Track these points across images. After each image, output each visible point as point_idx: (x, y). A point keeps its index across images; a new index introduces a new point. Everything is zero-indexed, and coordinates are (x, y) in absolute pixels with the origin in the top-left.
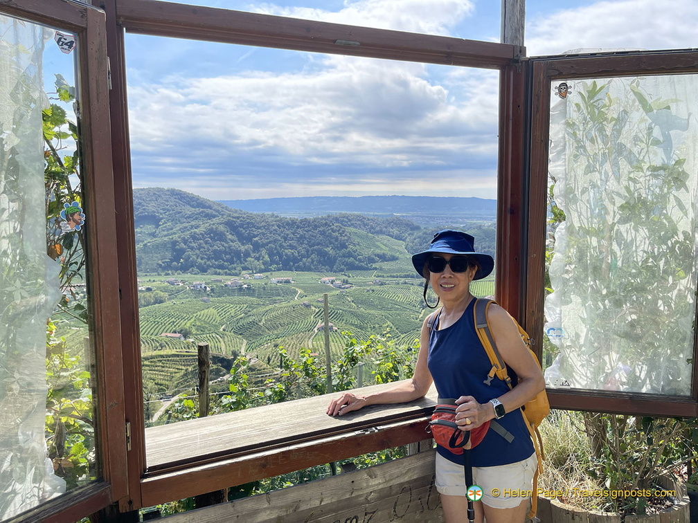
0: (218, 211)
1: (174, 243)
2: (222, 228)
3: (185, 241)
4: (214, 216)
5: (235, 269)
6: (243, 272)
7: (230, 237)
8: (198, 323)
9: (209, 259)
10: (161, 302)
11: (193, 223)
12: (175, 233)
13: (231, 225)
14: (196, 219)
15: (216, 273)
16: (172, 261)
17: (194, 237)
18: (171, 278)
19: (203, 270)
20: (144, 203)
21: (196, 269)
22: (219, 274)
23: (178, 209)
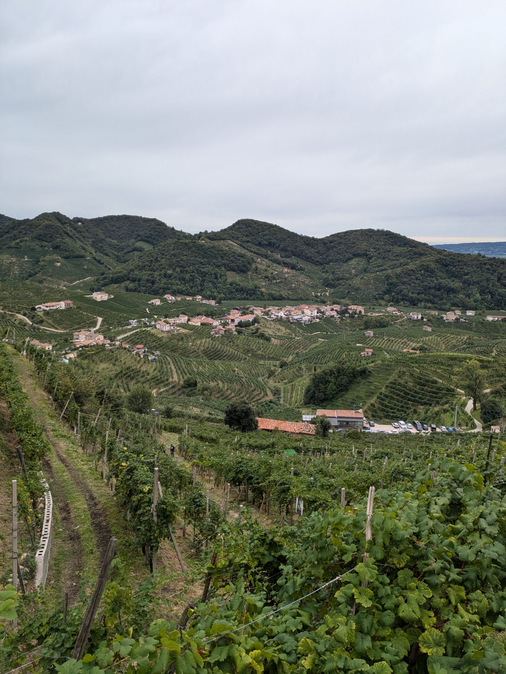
1: (388, 277)
2: (433, 266)
3: (398, 276)
4: (421, 255)
5: (445, 304)
6: (453, 308)
7: (440, 274)
9: (419, 294)
10: (384, 326)
11: (402, 261)
12: (385, 270)
14: (405, 257)
15: (425, 308)
16: (385, 293)
17: (408, 274)
19: (414, 303)
20: (358, 243)
21: (407, 303)
22: (429, 308)
23: (387, 248)
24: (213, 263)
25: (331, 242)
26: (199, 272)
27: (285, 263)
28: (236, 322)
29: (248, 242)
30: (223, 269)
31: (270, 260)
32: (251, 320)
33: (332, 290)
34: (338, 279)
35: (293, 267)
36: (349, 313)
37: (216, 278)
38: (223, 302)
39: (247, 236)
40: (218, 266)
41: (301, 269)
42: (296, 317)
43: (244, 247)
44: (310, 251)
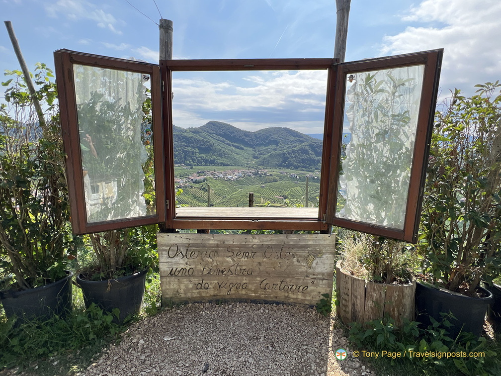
0: (305, 139)
1: (284, 154)
2: (307, 148)
3: (289, 153)
4: (304, 142)
5: (312, 169)
6: (316, 171)
7: (311, 152)
8: (292, 193)
9: (299, 163)
10: (276, 182)
11: (294, 145)
12: (285, 150)
13: (311, 146)
14: (295, 143)
15: (302, 170)
16: (282, 163)
17: (294, 152)
18: (282, 171)
19: (296, 168)
20: (272, 135)
21: (293, 168)
22: (304, 170)
23: (287, 138)
24: (192, 146)
25: (259, 134)
26: (184, 151)
27: (233, 145)
28: (194, 180)
29: (214, 133)
30: (197, 149)
31: (226, 144)
32: (202, 179)
33: (256, 160)
34: (260, 154)
35: (237, 147)
36: (259, 174)
37: (193, 154)
38: (194, 167)
39: (213, 130)
40: (194, 148)
41: (242, 149)
42: (229, 177)
43: (211, 136)
44: (246, 139)
